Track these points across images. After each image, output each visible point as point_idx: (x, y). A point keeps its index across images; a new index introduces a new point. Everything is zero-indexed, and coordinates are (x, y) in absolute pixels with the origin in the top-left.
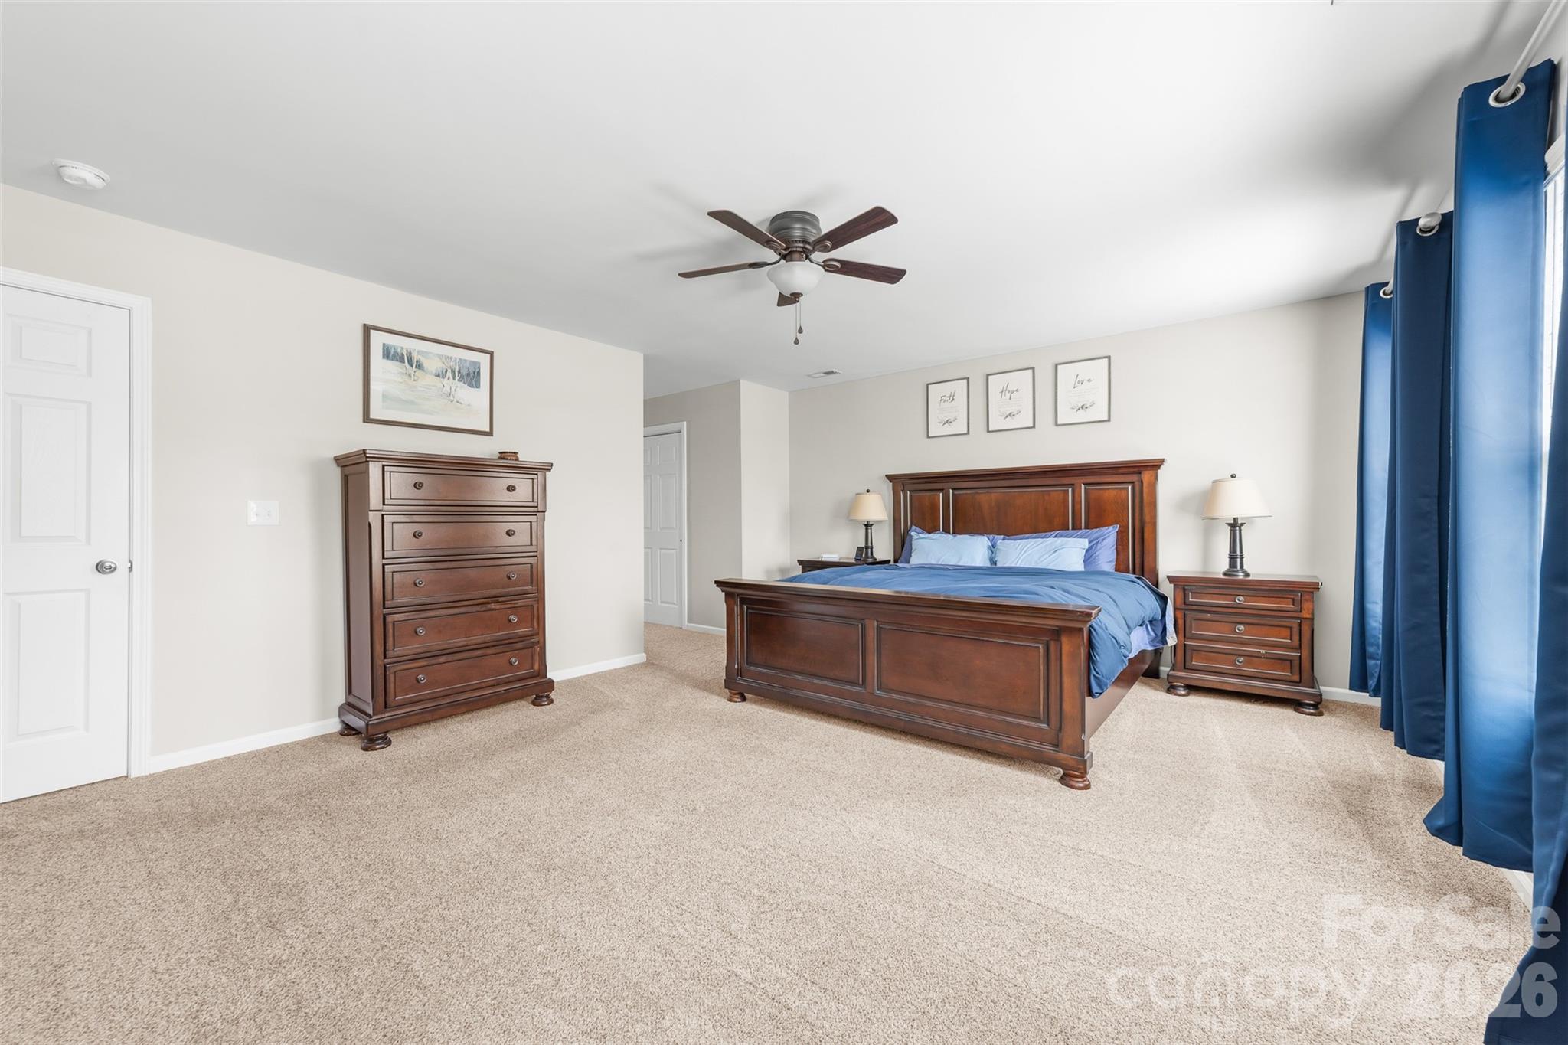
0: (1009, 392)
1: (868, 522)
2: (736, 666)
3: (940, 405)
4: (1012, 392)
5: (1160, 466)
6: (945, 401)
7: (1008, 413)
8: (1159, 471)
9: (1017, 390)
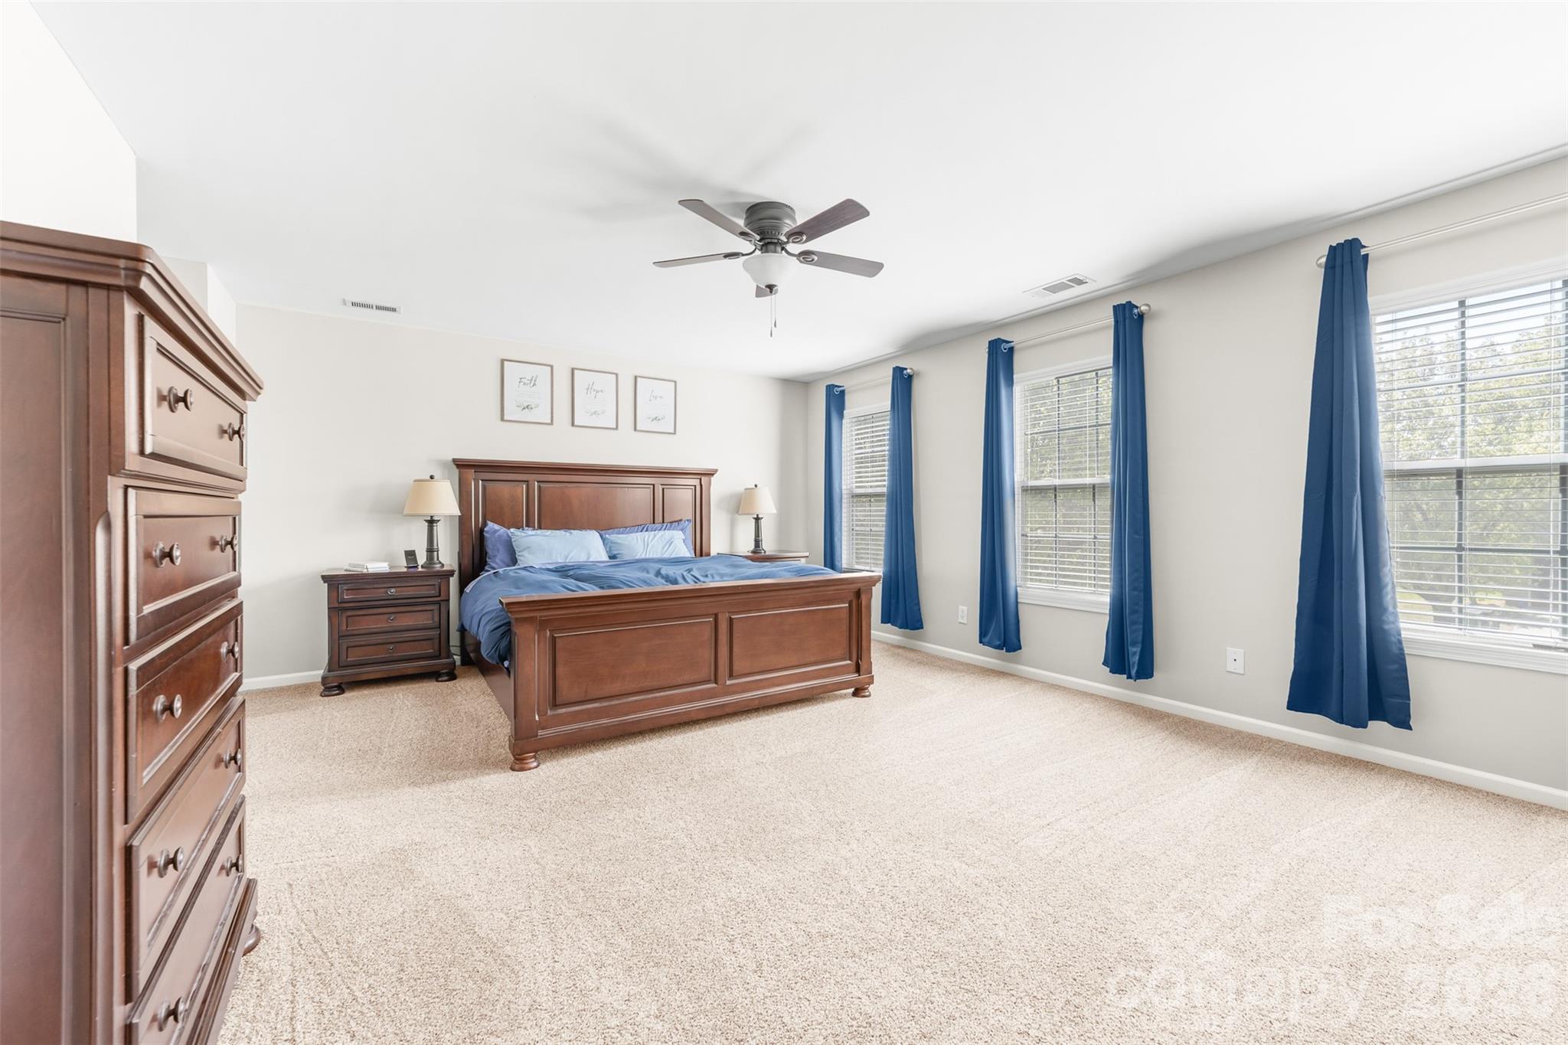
0: (594, 390)
1: (432, 517)
2: (537, 718)
3: (519, 387)
4: (597, 392)
5: (713, 474)
6: (524, 384)
7: (593, 411)
8: (712, 478)
9: (602, 391)
